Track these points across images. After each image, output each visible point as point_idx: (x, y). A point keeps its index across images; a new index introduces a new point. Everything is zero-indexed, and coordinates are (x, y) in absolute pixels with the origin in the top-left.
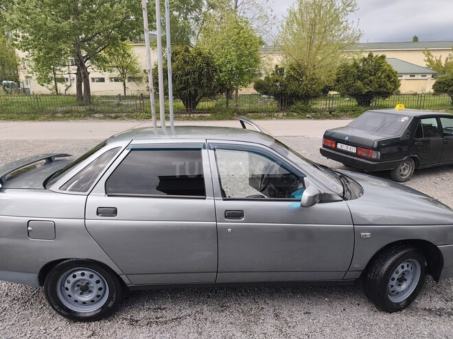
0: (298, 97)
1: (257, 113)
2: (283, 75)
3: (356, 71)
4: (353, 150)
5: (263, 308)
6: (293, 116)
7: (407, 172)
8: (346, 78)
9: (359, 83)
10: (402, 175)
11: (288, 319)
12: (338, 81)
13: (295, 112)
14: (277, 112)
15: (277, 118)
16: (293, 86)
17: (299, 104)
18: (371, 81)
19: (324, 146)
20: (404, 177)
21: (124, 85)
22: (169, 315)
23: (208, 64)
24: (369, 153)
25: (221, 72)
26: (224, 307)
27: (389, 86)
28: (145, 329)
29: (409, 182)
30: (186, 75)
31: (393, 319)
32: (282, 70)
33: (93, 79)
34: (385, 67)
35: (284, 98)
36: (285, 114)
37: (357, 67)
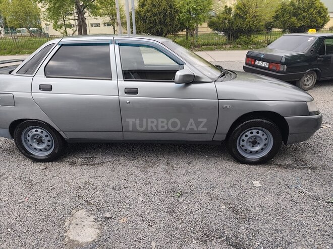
0: (242, 32)
1: (209, 46)
2: (231, 14)
3: (292, 9)
4: (266, 65)
5: (160, 160)
6: (237, 47)
7: (310, 83)
8: (283, 15)
9: (294, 19)
10: (305, 85)
11: (175, 166)
12: (277, 17)
13: (240, 44)
14: (225, 44)
15: (225, 49)
16: (239, 23)
17: (244, 38)
18: (304, 17)
19: (246, 64)
20: (307, 87)
21: (114, 28)
22: (97, 161)
23: (171, 7)
24: (277, 66)
25: (181, 13)
26: (134, 158)
27: (319, 20)
28: (79, 167)
29: (311, 90)
30: (154, 16)
31: (249, 168)
32: (230, 10)
33: (92, 25)
34: (317, 4)
35: (231, 33)
36: (231, 46)
37: (294, 5)
